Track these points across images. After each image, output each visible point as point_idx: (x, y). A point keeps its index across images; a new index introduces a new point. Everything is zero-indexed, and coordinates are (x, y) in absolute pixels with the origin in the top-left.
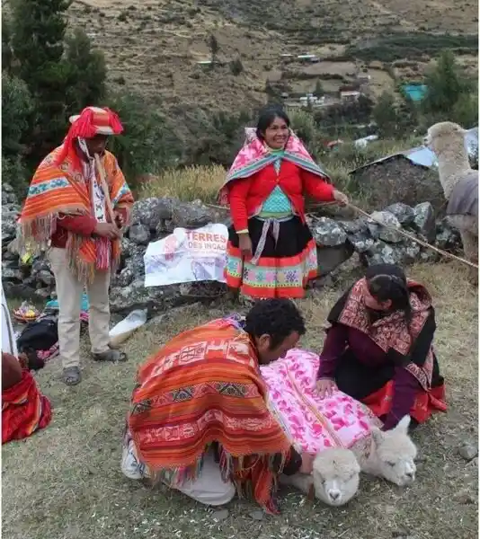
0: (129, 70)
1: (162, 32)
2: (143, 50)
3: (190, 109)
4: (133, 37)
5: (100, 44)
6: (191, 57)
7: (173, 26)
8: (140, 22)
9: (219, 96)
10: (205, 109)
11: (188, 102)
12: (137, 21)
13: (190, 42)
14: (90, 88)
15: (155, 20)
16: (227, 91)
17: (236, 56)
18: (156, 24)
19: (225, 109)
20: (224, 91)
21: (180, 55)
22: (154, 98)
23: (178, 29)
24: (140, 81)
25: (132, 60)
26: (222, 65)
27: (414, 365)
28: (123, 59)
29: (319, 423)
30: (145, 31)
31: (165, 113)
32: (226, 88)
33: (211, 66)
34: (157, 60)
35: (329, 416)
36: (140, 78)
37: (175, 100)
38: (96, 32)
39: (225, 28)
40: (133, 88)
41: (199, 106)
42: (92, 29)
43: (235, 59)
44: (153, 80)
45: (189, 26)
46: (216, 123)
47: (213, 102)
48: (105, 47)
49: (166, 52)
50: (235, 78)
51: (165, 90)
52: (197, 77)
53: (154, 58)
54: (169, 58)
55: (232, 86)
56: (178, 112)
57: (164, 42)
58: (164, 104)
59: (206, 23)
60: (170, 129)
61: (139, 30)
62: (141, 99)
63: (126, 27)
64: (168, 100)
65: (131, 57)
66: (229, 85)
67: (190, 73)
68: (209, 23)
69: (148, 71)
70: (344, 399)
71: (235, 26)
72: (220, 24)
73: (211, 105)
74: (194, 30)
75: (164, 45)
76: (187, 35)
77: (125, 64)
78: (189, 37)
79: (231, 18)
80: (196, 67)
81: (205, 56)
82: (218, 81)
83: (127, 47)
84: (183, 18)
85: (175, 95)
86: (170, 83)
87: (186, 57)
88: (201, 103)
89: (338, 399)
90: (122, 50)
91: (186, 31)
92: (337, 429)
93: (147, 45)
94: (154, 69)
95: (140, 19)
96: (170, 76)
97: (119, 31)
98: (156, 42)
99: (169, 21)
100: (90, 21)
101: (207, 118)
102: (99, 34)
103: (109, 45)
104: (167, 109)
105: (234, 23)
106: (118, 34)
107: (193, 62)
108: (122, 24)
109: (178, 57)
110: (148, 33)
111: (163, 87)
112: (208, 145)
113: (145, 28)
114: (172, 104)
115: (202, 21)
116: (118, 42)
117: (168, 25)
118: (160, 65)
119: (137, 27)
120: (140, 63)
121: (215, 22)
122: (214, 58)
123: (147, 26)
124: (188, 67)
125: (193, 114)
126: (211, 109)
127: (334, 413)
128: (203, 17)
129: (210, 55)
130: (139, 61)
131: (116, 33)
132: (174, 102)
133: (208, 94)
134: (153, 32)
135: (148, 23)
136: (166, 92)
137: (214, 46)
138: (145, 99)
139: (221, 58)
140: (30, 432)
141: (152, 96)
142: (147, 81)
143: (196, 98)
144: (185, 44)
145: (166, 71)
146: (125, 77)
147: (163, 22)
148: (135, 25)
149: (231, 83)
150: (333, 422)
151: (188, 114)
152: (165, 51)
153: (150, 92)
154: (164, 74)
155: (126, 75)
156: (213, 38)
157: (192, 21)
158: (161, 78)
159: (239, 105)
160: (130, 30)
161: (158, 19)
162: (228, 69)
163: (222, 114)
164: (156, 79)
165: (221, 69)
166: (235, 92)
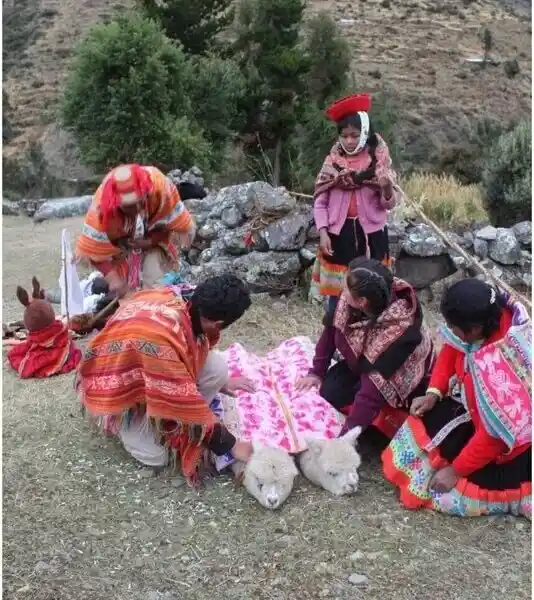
0: (387, 63)
1: (429, 23)
2: (406, 41)
3: (451, 113)
4: (395, 27)
5: (359, 32)
6: (460, 54)
7: (442, 17)
8: (406, 9)
9: (488, 101)
10: (467, 114)
11: (451, 105)
12: (402, 8)
13: (461, 35)
14: (331, 78)
15: (423, 9)
16: (499, 96)
17: (513, 55)
18: (423, 13)
19: (492, 117)
20: (494, 95)
21: (447, 50)
22: (411, 97)
23: (448, 19)
24: (398, 76)
25: (391, 51)
26: (495, 65)
27: (379, 376)
28: (382, 50)
29: (285, 420)
30: (409, 20)
31: (421, 114)
32: (497, 92)
33: (482, 65)
34: (419, 55)
35: (297, 417)
36: (397, 73)
37: (434, 101)
38: (356, 19)
39: (504, 21)
40: (388, 84)
41: (462, 110)
42: (350, 14)
43: (511, 60)
44: (413, 77)
45: (462, 17)
46: (480, 132)
47: (478, 107)
48: (363, 36)
49: (431, 46)
50: (509, 81)
51: (425, 89)
52: (464, 77)
53: (417, 52)
54: (434, 53)
55: (505, 90)
56: (437, 115)
57: (431, 34)
58: (422, 104)
59: (483, 14)
60: (425, 133)
61: (403, 18)
62: (397, 97)
63: (389, 15)
64: (427, 101)
65: (390, 49)
66: (500, 89)
67: (457, 72)
68: (486, 15)
69: (407, 66)
70: (320, 405)
71: (516, 20)
72: (498, 17)
73: (476, 111)
74: (467, 22)
75: (431, 37)
76: (458, 26)
77: (384, 56)
78: (460, 29)
79: (512, 10)
80: (464, 65)
81: (475, 53)
82: (487, 83)
83: (388, 37)
84: (456, 8)
85: (436, 95)
86: (432, 81)
87: (453, 53)
88: (465, 108)
89: (314, 402)
90: (381, 40)
91: (457, 22)
92: (300, 430)
93: (410, 36)
94: (415, 64)
95: (406, 6)
96: (433, 73)
97: (380, 18)
98: (421, 34)
99: (439, 11)
100: (350, 6)
101: (469, 125)
102: (358, 21)
103: (367, 33)
104: (425, 110)
105: (517, 16)
106: (381, 22)
107: (462, 60)
108: (384, 10)
109: (445, 52)
110: (412, 22)
111: (423, 85)
112: (458, 154)
113: (410, 16)
114: (431, 105)
115: (477, 11)
116: (377, 31)
117: (437, 15)
118: (423, 60)
119: (400, 15)
120: (400, 57)
121: (493, 14)
122: (486, 57)
123: (413, 14)
124: (455, 65)
125: (455, 119)
126: (476, 115)
127: (303, 415)
128: (478, 7)
129: (481, 53)
130: (399, 54)
131: (377, 21)
132: (433, 103)
133: (473, 97)
134: (419, 22)
135: (413, 11)
136: (426, 92)
137: (488, 42)
138: (402, 97)
139: (495, 56)
140: (49, 374)
141: (409, 94)
142: (406, 77)
143: (460, 101)
144: (454, 38)
145: (428, 68)
146: (382, 71)
147: (432, 11)
148: (399, 13)
149: (503, 87)
150: (300, 423)
151: (448, 118)
152: (429, 45)
153: (407, 90)
154: (427, 71)
155: (382, 69)
156: (487, 33)
157: (465, 12)
158: (423, 75)
159: (509, 113)
160: (393, 18)
161: (426, 7)
162: (501, 70)
163: (487, 123)
164: (416, 75)
165: (494, 69)
166: (506, 98)
